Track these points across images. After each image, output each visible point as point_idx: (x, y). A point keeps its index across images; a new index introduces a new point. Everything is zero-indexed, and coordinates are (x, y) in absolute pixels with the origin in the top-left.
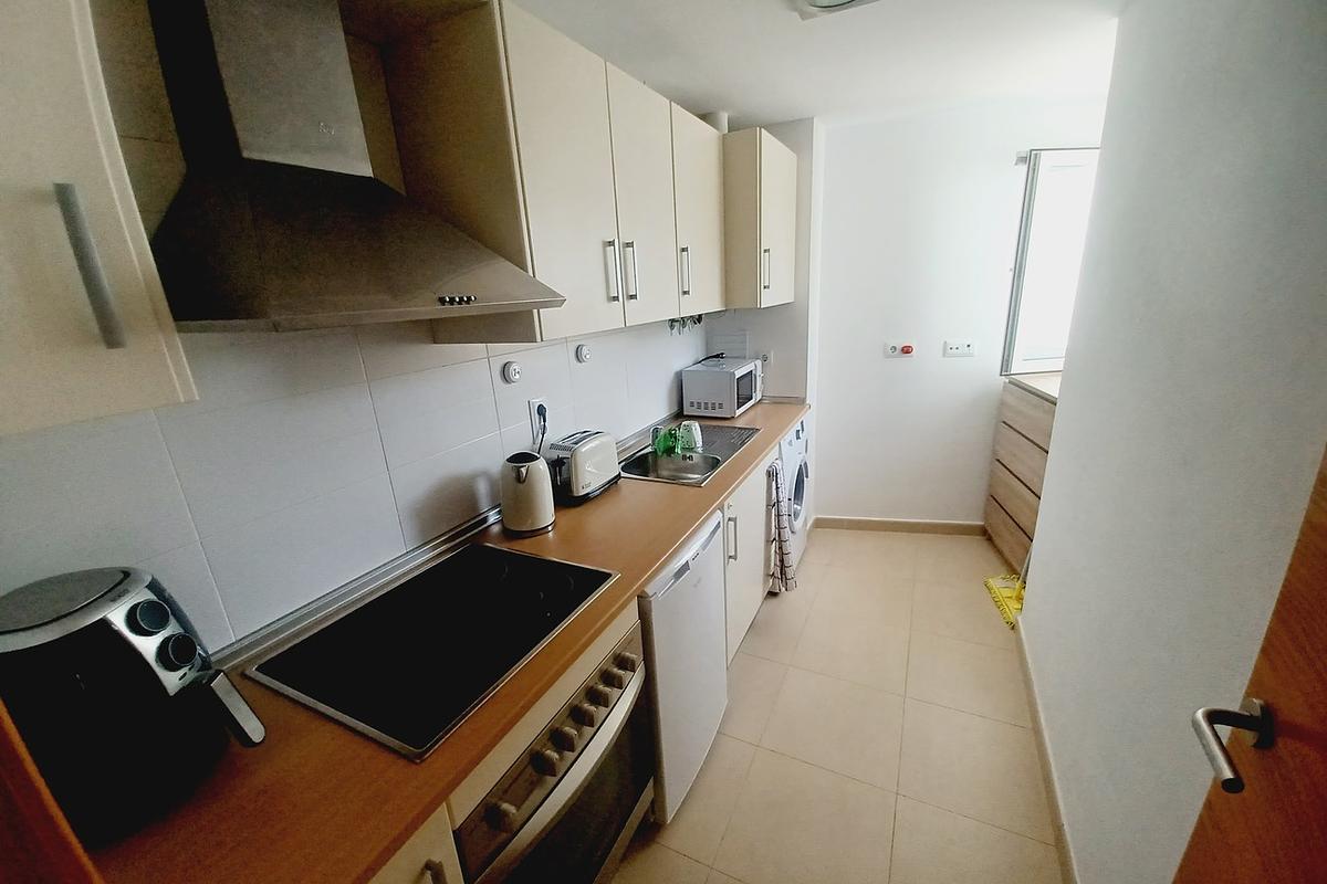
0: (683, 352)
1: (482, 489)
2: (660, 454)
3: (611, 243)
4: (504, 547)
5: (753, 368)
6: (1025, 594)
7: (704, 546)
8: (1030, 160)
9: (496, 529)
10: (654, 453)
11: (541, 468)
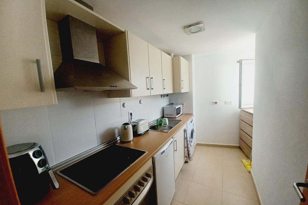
0: (164, 103)
1: (117, 131)
2: (158, 125)
3: (148, 77)
4: (120, 145)
5: (180, 106)
6: (252, 163)
7: (169, 147)
8: (240, 62)
9: (119, 141)
10: (157, 125)
11: (130, 126)
